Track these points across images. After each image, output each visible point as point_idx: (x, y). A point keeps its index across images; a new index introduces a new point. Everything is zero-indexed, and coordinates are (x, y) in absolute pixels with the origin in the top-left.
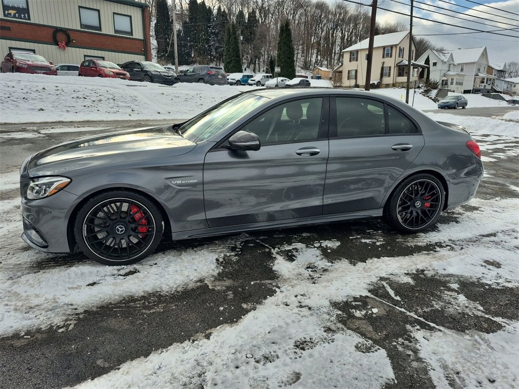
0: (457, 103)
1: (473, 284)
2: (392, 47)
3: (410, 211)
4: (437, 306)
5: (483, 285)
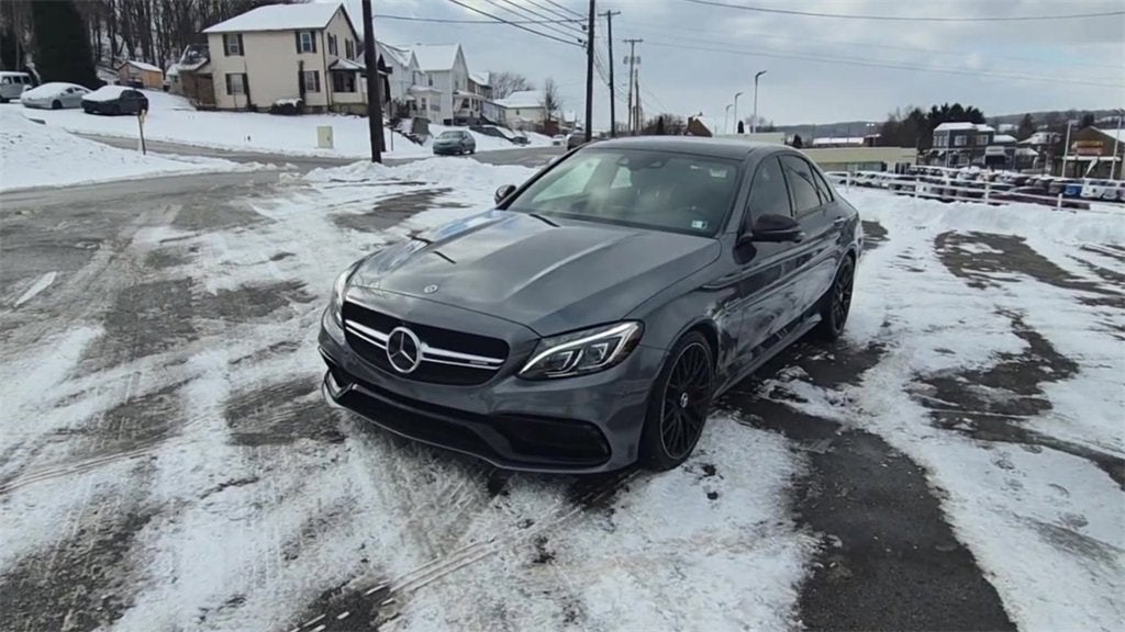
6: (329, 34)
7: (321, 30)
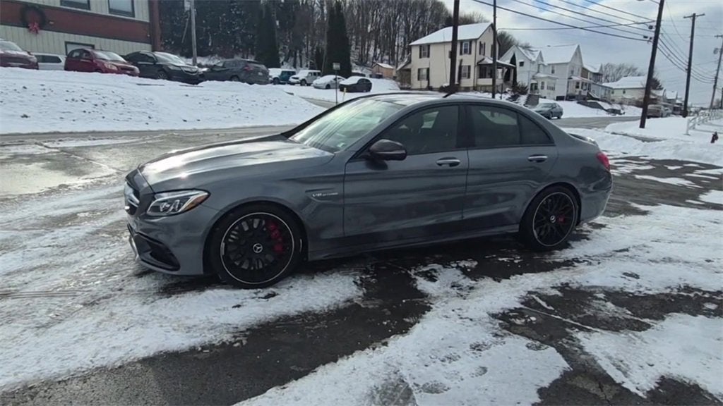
0: (552, 112)
1: (617, 293)
2: (471, 41)
3: (545, 226)
4: (589, 313)
5: (627, 293)
6: (480, 43)
7: (476, 40)
